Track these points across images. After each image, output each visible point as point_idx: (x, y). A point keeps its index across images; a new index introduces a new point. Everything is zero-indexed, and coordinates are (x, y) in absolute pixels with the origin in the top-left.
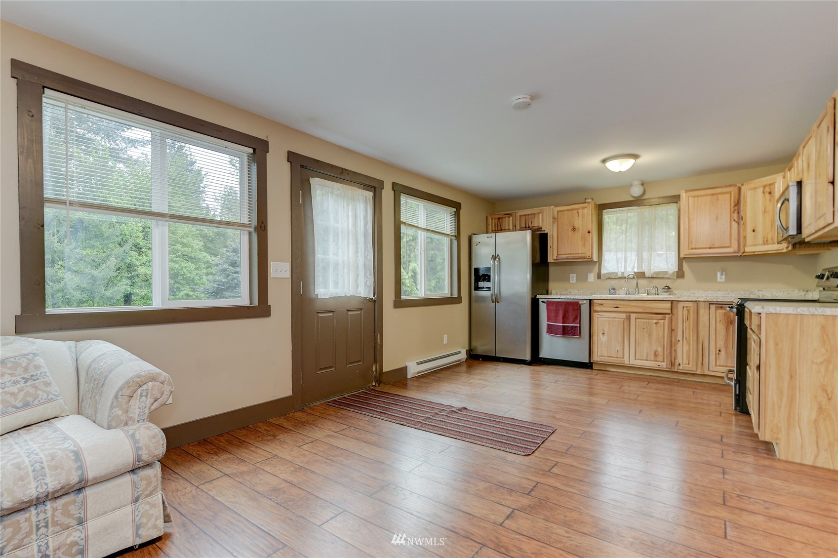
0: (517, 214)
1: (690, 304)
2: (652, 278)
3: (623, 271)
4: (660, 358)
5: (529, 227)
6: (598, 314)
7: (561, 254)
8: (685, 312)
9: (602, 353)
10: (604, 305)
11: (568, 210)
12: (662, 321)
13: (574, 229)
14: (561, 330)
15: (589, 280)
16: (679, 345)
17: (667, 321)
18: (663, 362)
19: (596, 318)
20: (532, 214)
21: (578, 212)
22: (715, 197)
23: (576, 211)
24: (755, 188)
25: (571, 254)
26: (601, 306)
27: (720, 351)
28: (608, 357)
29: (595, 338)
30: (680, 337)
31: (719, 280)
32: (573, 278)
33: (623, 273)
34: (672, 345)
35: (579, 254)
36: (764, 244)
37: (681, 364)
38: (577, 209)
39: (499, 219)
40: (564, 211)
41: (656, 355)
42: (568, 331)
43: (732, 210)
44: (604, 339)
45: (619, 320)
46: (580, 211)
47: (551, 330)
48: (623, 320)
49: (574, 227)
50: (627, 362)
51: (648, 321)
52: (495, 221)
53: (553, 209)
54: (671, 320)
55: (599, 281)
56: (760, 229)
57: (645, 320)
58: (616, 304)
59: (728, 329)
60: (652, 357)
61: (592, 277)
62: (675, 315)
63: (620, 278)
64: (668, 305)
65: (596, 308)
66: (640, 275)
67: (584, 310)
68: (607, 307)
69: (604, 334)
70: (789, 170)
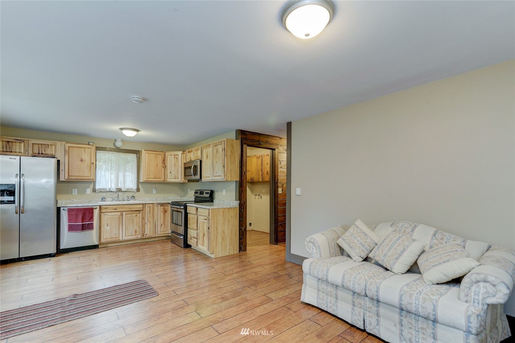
0: (30, 141)
1: (151, 205)
2: (125, 191)
3: (110, 187)
4: (138, 233)
5: (42, 154)
6: (104, 214)
7: (71, 176)
8: (149, 209)
9: (106, 237)
11: (77, 147)
12: (139, 214)
13: (82, 160)
14: (81, 227)
15: (87, 193)
16: (146, 225)
17: (141, 214)
18: (139, 235)
19: (103, 216)
20: (45, 145)
21: (85, 150)
22: (156, 155)
23: (84, 149)
24: (171, 155)
25: (79, 176)
26: (106, 209)
27: (162, 225)
28: (110, 238)
29: (102, 228)
30: (146, 221)
31: (154, 193)
32: (75, 191)
33: (110, 189)
34: (143, 225)
35: (85, 176)
36: (175, 179)
37: (147, 234)
38: (84, 148)
39: (8, 142)
40: (74, 147)
41: (136, 232)
42: (85, 227)
43: (162, 162)
44: (108, 228)
45: (117, 216)
46: (87, 150)
47: (71, 228)
48: (119, 216)
49: (81, 159)
50: (121, 239)
51: (132, 215)
53: (65, 144)
54: (142, 213)
55: (94, 193)
56: (173, 172)
57: (131, 215)
58: (115, 207)
59: (164, 215)
60: (134, 233)
61: (89, 191)
62: (144, 211)
63: (107, 192)
64: (141, 206)
65: (102, 211)
66: (119, 190)
67: (96, 213)
68: (110, 209)
69: (107, 225)
70: (188, 152)
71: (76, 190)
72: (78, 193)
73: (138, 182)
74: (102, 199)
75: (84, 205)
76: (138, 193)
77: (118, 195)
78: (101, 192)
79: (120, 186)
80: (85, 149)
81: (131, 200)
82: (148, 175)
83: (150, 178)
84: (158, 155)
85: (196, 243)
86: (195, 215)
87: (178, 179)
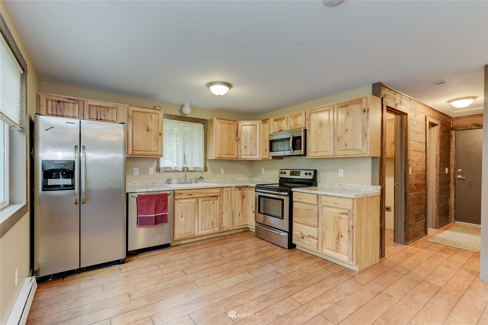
0: (86, 103)
1: (229, 189)
2: (192, 171)
4: (215, 226)
5: (100, 119)
6: (178, 201)
8: (227, 194)
9: (181, 232)
10: (183, 194)
11: (142, 112)
12: (216, 201)
13: (148, 130)
14: (154, 221)
15: (150, 173)
16: (224, 215)
17: (218, 201)
18: (216, 228)
19: (177, 204)
20: (105, 107)
21: (151, 116)
22: (228, 125)
23: (150, 114)
24: (246, 125)
25: (145, 151)
26: (180, 195)
27: (240, 214)
28: (185, 233)
29: (176, 221)
30: (224, 210)
31: (222, 173)
32: (136, 171)
33: (176, 168)
34: (221, 214)
35: (152, 151)
36: (251, 155)
37: (225, 227)
38: (151, 113)
39: (60, 102)
40: (139, 112)
41: (213, 224)
42: (159, 220)
43: (236, 135)
44: (183, 220)
45: (192, 204)
46: (153, 115)
47: (141, 222)
48: (194, 203)
49: (148, 127)
50: (197, 234)
51: (208, 202)
52: (52, 103)
53: (128, 107)
54: (220, 200)
55: (158, 173)
56: (249, 147)
57: (207, 202)
58: (190, 192)
59: (242, 201)
60: (211, 226)
61: (152, 170)
62: (221, 196)
63: (173, 171)
64: (218, 190)
65: (176, 197)
66: (185, 170)
67: (170, 200)
68: (185, 195)
69: (182, 216)
70: (275, 120)
71: (138, 169)
72: (139, 173)
73: (206, 160)
74: (168, 180)
75: (155, 189)
76: (205, 173)
77: (185, 175)
78: (165, 171)
79: (187, 164)
80: (152, 115)
81: (199, 182)
82: (221, 150)
83: (223, 154)
84: (231, 125)
86: (314, 205)
87: (256, 155)
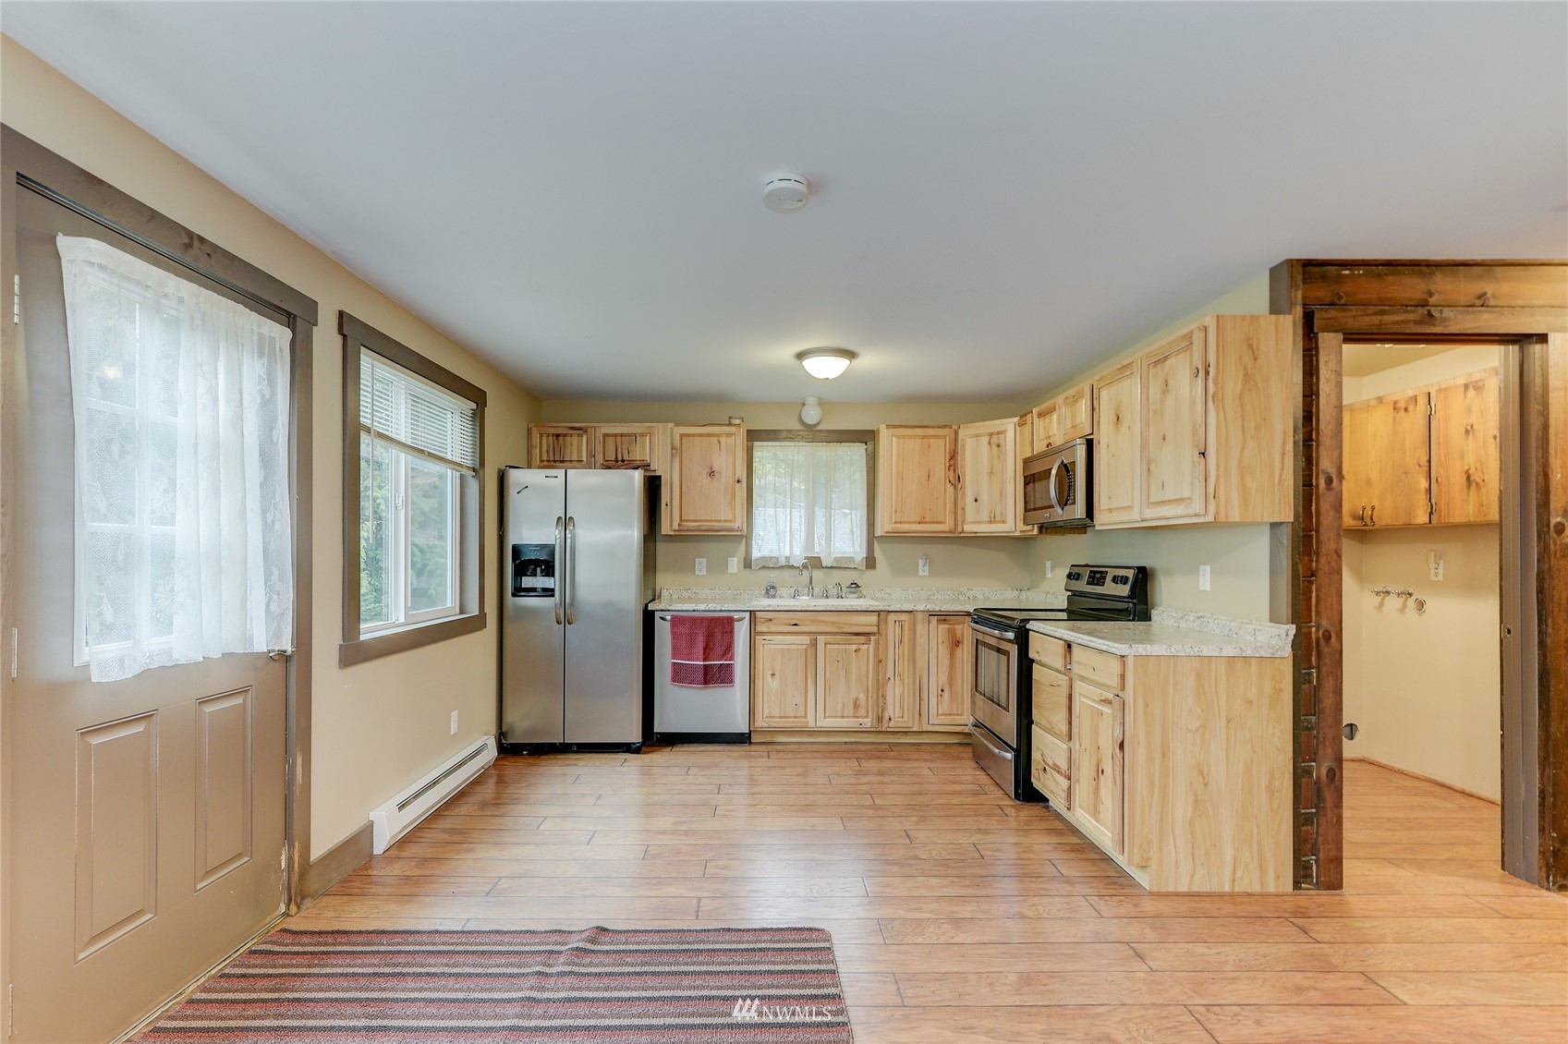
0: (598, 430)
1: (905, 617)
2: (832, 567)
3: (788, 554)
4: (862, 712)
5: (623, 461)
6: (763, 637)
7: (687, 521)
8: (898, 629)
9: (771, 713)
10: (775, 621)
11: (700, 435)
12: (866, 646)
13: (712, 474)
14: (700, 675)
15: (730, 570)
16: (890, 687)
17: (872, 646)
18: (867, 717)
19: (761, 645)
20: (629, 435)
21: (719, 442)
22: (926, 441)
23: (717, 438)
24: (978, 436)
25: (706, 521)
26: (769, 623)
27: (942, 691)
28: (781, 717)
29: (759, 684)
30: (890, 674)
31: (921, 572)
32: (701, 563)
33: (787, 559)
34: (880, 685)
35: (720, 521)
36: (991, 522)
37: (892, 718)
38: (718, 435)
39: (558, 436)
40: (693, 435)
41: (856, 706)
42: (713, 675)
43: (948, 465)
44: (774, 684)
45: (799, 647)
46: (723, 440)
47: (680, 675)
48: (805, 647)
49: (711, 468)
50: (811, 724)
51: (844, 647)
52: (547, 440)
53: (672, 429)
54: (877, 644)
55: (748, 571)
56: (984, 498)
57: (840, 647)
58: (794, 619)
59: (952, 654)
60: (850, 711)
61: (734, 564)
62: (884, 636)
63: (782, 567)
64: (874, 619)
65: (760, 628)
66: (814, 563)
67: (741, 632)
68: (779, 624)
69: (773, 675)
70: (1040, 415)
71: (704, 560)
72: (708, 570)
73: (871, 538)
74: (767, 590)
75: (711, 607)
76: (870, 573)
77: (811, 578)
78: (764, 567)
79: (819, 550)
80: (721, 439)
81: (849, 595)
82: (899, 511)
83: (906, 522)
84: (932, 441)
85: (1064, 795)
86: (1059, 672)
87: (1003, 522)
